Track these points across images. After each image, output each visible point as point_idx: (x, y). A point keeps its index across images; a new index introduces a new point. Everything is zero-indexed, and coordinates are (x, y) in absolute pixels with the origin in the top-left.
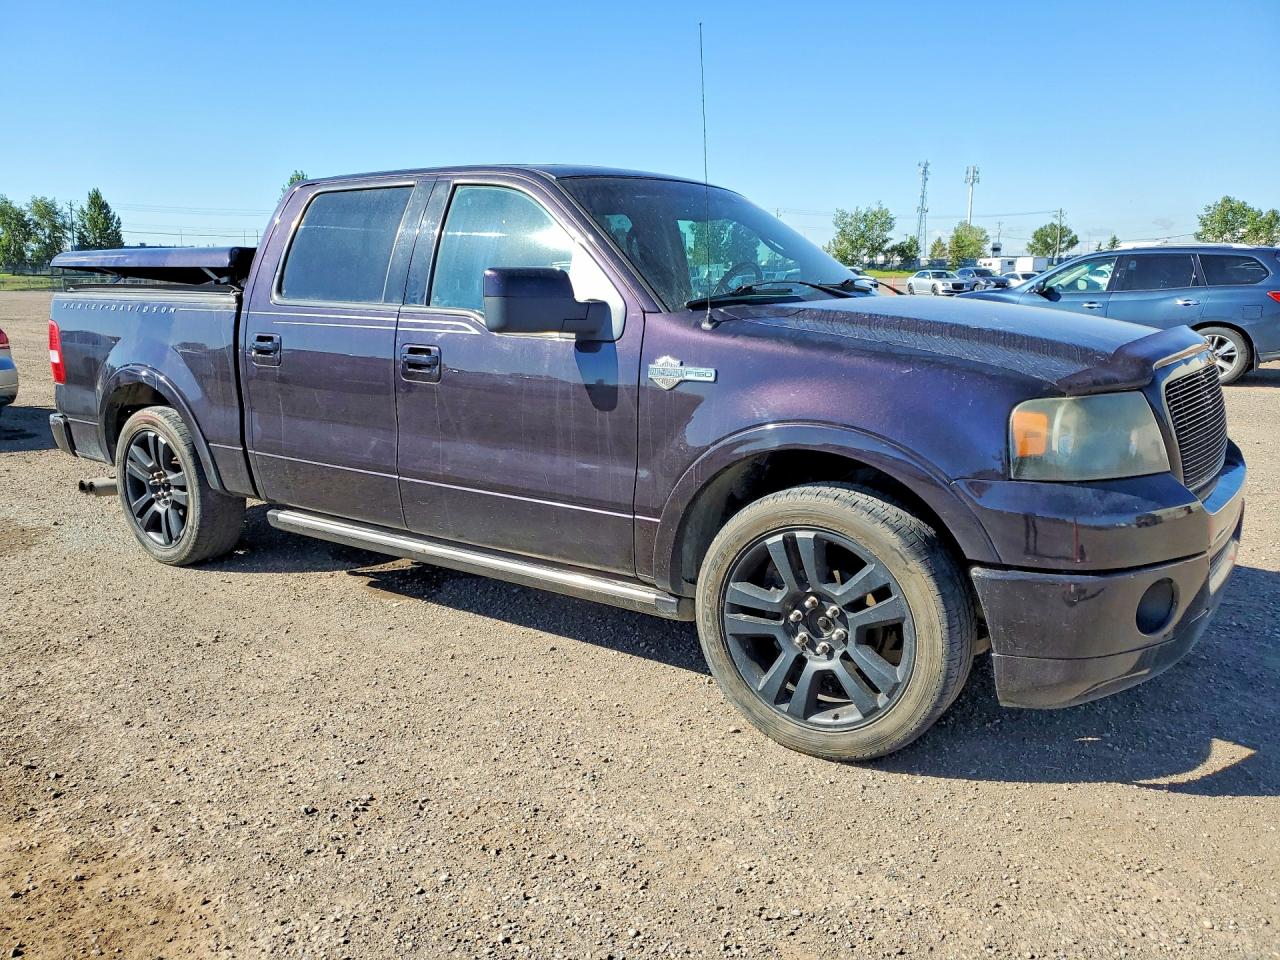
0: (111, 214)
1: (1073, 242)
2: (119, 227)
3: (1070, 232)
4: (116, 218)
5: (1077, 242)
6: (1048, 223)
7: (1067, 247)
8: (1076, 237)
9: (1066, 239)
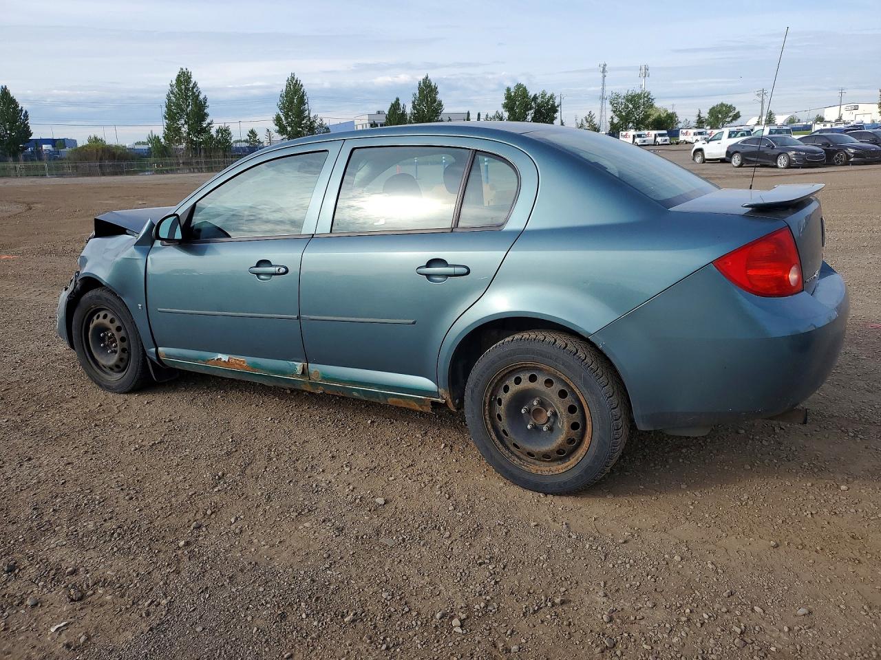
0: (20, 108)
1: (737, 116)
2: (26, 120)
3: (735, 109)
4: (24, 112)
5: (740, 116)
6: (720, 103)
7: (731, 121)
8: (739, 112)
9: (731, 114)
